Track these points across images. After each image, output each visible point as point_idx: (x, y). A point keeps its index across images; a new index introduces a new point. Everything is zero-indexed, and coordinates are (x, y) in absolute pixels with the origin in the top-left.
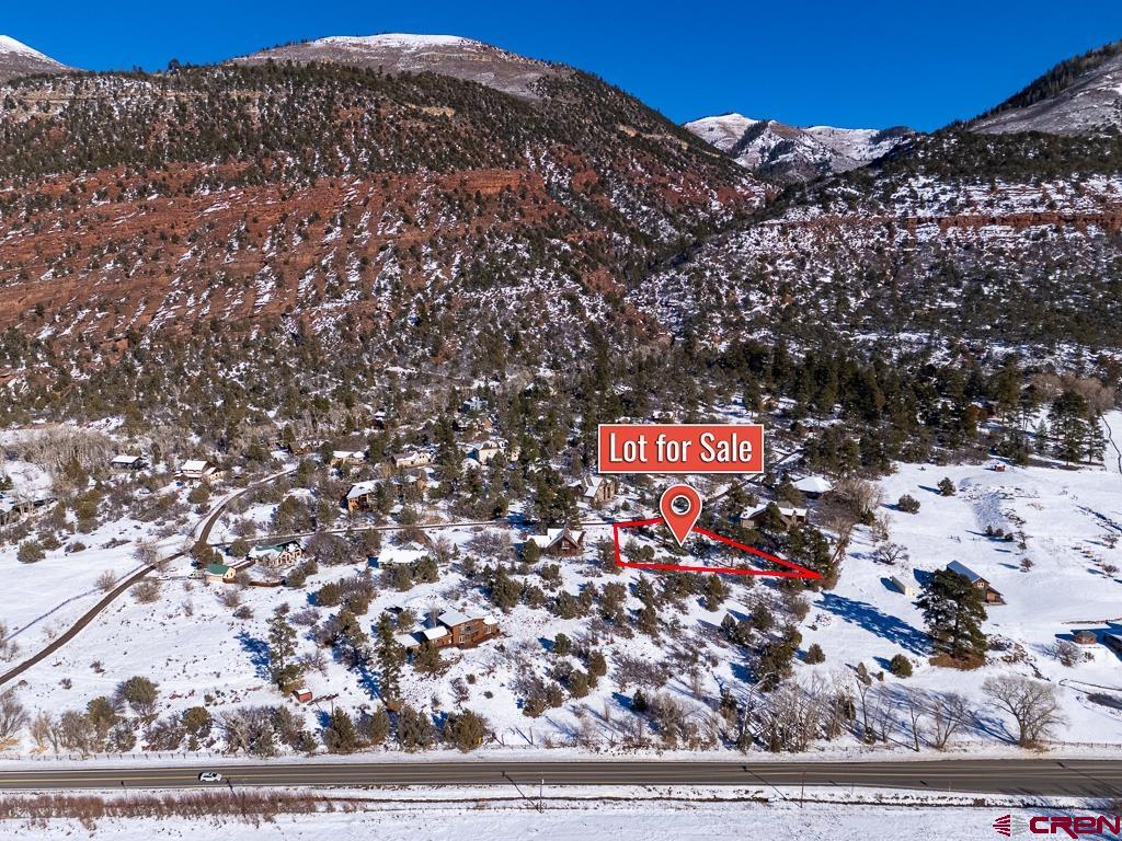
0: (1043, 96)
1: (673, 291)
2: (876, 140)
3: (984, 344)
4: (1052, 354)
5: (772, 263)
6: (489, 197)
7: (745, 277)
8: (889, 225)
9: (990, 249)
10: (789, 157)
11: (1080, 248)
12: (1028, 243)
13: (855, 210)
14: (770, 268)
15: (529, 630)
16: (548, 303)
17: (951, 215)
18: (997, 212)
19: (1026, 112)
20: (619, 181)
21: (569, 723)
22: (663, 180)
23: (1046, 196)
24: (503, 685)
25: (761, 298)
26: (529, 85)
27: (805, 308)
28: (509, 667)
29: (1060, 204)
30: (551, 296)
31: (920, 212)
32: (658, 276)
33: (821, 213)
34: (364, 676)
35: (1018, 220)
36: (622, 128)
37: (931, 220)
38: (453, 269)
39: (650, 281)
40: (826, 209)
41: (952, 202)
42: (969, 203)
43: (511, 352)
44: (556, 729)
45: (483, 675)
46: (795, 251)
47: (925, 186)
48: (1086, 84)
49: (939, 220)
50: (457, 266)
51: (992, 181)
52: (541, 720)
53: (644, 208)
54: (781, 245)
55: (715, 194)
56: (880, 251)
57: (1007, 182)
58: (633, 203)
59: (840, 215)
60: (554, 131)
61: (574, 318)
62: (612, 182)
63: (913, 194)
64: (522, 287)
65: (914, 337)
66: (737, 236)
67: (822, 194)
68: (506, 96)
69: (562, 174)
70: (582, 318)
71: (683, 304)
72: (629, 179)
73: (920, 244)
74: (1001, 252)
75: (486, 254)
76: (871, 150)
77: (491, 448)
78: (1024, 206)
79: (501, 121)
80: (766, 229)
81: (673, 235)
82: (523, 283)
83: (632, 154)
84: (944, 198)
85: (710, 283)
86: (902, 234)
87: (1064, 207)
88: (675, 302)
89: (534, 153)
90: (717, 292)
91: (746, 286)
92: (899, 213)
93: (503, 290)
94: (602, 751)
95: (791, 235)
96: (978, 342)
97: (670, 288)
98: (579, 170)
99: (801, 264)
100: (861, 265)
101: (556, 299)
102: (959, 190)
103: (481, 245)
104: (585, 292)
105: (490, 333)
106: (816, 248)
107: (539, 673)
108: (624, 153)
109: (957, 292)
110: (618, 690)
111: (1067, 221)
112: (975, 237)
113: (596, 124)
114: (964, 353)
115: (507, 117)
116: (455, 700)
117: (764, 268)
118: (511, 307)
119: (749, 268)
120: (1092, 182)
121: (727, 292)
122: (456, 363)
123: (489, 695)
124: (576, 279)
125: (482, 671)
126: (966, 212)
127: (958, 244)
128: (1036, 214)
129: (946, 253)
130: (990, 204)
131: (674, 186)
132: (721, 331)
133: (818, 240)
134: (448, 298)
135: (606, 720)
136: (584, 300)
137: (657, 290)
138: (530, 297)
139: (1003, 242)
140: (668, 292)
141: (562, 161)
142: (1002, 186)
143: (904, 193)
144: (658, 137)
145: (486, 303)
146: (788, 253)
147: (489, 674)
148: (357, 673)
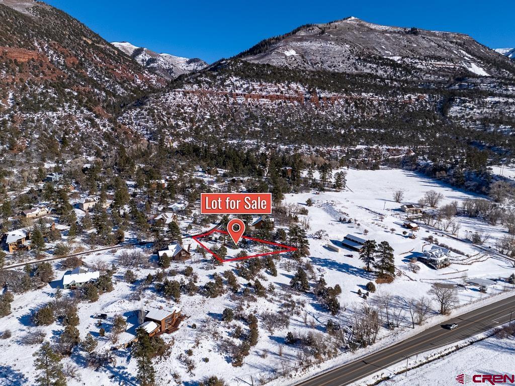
0: (260, 52)
1: (141, 118)
2: (189, 62)
3: (277, 145)
4: (301, 148)
5: (183, 108)
6: (22, 63)
7: (173, 114)
8: (226, 96)
9: (264, 108)
10: (155, 65)
11: (293, 109)
12: (276, 107)
13: (212, 88)
14: (182, 111)
15: (197, 309)
16: (76, 121)
17: (248, 93)
18: (264, 94)
19: (256, 57)
20: (90, 64)
21: (263, 364)
22: (111, 67)
23: (279, 89)
24: (210, 351)
25: (183, 124)
26: (28, 9)
27: (203, 129)
28: (207, 338)
29: (284, 92)
30: (78, 118)
31: (237, 91)
32: (132, 111)
33: (198, 88)
34: (112, 372)
35: (272, 97)
36: (84, 39)
37: (241, 95)
38: (9, 100)
39: (128, 113)
40: (200, 86)
41: (248, 88)
42: (254, 89)
43: (62, 147)
44: (258, 370)
45: (194, 347)
46: (191, 103)
47: (236, 81)
48: (274, 50)
49: (245, 95)
50: (11, 99)
51: (260, 81)
52: (245, 366)
53: (106, 79)
54: (184, 100)
55: (137, 76)
56: (225, 106)
57: (265, 82)
58: (100, 76)
59: (206, 90)
60: (48, 34)
61: (94, 130)
62: (86, 64)
63: (233, 84)
64: (58, 112)
65: (252, 142)
66: (164, 95)
67: (197, 80)
68: (16, 12)
69: (58, 56)
70: (99, 130)
71: (148, 125)
72: (95, 64)
73: (239, 104)
74: (268, 109)
75: (29, 93)
76: (187, 66)
77: (90, 201)
78: (273, 92)
79: (16, 24)
80: (177, 93)
81: (124, 93)
82: (59, 110)
83: (94, 52)
84: (245, 86)
85: (158, 115)
86: (232, 100)
87: (286, 93)
88: (144, 124)
89: (40, 44)
90: (163, 120)
91: (175, 117)
92: (229, 91)
93: (47, 113)
94: (293, 376)
95: (188, 97)
96: (274, 144)
97: (139, 117)
98: (67, 56)
99: (195, 109)
100: (219, 111)
101: (81, 119)
102: (249, 84)
103: (24, 88)
104: (97, 117)
105: (46, 137)
106: (200, 103)
107: (225, 336)
108: (89, 51)
109: (258, 124)
110: (270, 334)
111: (287, 99)
112: (258, 103)
113: (72, 34)
114: (271, 148)
115: (19, 22)
116: (187, 370)
117: (179, 110)
118: (55, 123)
119: (173, 110)
120: (292, 85)
121: (167, 120)
122: (28, 154)
123: (206, 360)
124: (90, 110)
125: (193, 345)
126: (253, 93)
127: (253, 105)
128: (277, 95)
129: (249, 108)
130: (261, 90)
131: (117, 71)
132: (171, 138)
133: (200, 99)
134: (12, 116)
135: (280, 355)
136: (98, 121)
137: (132, 117)
138: (65, 118)
139: (268, 106)
140: (138, 119)
141: (57, 50)
142: (264, 83)
143: (229, 83)
144: (103, 46)
145: (38, 120)
146: (188, 104)
147: (197, 346)
148: (105, 371)
